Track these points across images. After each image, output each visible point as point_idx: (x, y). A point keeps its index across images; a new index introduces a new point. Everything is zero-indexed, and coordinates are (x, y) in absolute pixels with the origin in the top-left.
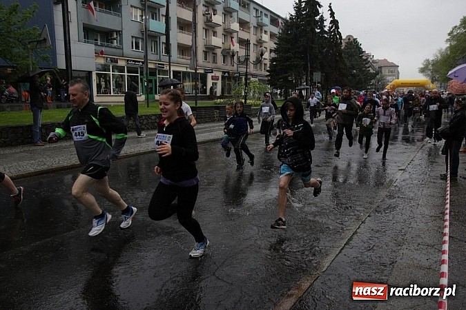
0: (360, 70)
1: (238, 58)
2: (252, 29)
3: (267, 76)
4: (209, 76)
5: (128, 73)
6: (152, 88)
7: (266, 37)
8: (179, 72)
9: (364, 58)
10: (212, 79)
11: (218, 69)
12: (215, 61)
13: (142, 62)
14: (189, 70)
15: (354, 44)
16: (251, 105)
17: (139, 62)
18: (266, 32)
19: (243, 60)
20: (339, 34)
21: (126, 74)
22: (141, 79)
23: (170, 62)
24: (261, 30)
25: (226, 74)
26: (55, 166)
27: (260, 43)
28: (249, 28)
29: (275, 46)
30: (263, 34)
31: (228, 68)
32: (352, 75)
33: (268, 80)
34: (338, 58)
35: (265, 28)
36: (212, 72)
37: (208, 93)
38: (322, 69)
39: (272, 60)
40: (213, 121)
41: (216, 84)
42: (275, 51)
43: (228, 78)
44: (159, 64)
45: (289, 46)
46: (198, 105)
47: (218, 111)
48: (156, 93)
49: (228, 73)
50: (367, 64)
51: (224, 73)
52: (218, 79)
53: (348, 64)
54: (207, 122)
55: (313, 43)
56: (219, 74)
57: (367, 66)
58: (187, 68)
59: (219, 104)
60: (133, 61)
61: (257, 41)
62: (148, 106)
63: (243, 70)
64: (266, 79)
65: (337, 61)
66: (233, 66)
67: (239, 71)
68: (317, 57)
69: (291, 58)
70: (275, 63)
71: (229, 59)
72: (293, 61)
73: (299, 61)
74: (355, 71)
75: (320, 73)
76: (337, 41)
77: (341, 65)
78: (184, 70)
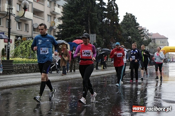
1: (32, 26)
9: (139, 29)
10: (5, 42)
15: (130, 19)
18: (59, 6)
19: (36, 27)
20: (116, 5)
24: (55, 3)
25: (19, 38)
27: (53, 15)
28: (44, 1)
30: (56, 7)
32: (127, 41)
34: (115, 25)
35: (58, 3)
39: (60, 27)
42: (62, 18)
45: (72, 13)
49: (21, 37)
50: (142, 33)
51: (17, 37)
53: (125, 32)
55: (92, 12)
57: (142, 35)
61: (51, 13)
65: (115, 28)
66: (28, 32)
67: (33, 36)
68: (96, 24)
69: (74, 23)
70: (61, 30)
71: (24, 26)
72: (75, 27)
73: (80, 27)
74: (130, 37)
75: (95, 35)
76: (114, 12)
77: (118, 32)
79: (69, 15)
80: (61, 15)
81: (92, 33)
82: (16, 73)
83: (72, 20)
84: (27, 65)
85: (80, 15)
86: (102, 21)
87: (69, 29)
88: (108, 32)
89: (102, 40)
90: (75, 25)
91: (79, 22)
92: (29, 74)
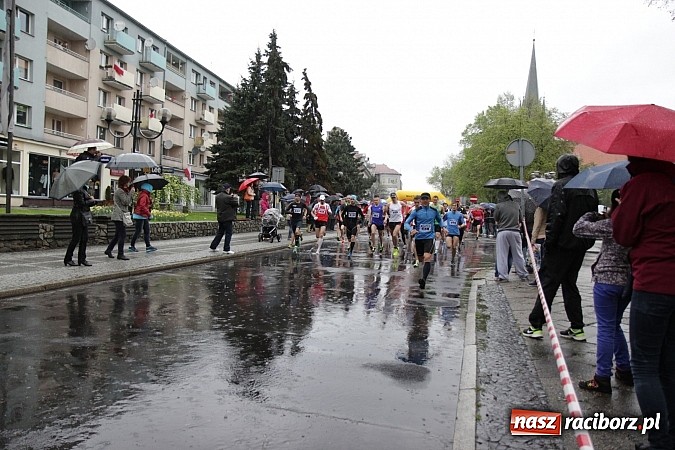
0: (351, 173)
1: (162, 145)
2: (189, 102)
3: (205, 173)
7: (211, 117)
8: (45, 158)
9: (355, 157)
10: (111, 174)
12: (119, 145)
15: (340, 138)
18: (211, 109)
19: (168, 147)
20: (319, 115)
24: (204, 104)
27: (200, 124)
28: (184, 99)
29: (219, 127)
30: (207, 112)
32: (337, 179)
33: (207, 181)
34: (316, 151)
35: (210, 103)
37: (102, 197)
38: (291, 166)
39: (214, 149)
42: (219, 135)
45: (239, 126)
50: (359, 165)
53: (332, 162)
55: (276, 125)
57: (360, 168)
58: (60, 151)
61: (196, 121)
63: (169, 163)
64: (203, 179)
65: (315, 155)
66: (153, 156)
67: (162, 164)
68: (283, 146)
69: (242, 145)
70: (218, 154)
71: (145, 144)
72: (244, 151)
74: (342, 173)
75: (283, 169)
76: (314, 126)
77: (321, 162)
78: (56, 154)
79: (233, 130)
80: (216, 127)
81: (276, 164)
83: (238, 139)
84: (164, 225)
85: (254, 131)
86: (292, 143)
88: (304, 164)
89: (293, 177)
90: (244, 148)
91: (251, 142)
92: (168, 243)
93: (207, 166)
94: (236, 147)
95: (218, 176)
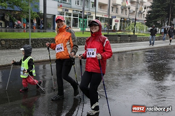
4: (114, 20)
5: (73, 16)
6: (84, 25)
10: (115, 21)
11: (119, 16)
12: (117, 12)
13: (80, 11)
14: (103, 16)
16: (137, 35)
17: (79, 11)
19: (132, 12)
21: (72, 17)
22: (79, 20)
23: (96, 12)
26: (40, 60)
29: (151, 4)
31: (124, 16)
33: (146, 23)
36: (115, 18)
37: (113, 29)
39: (149, 12)
40: (117, 43)
41: (117, 24)
42: (151, 7)
43: (123, 21)
44: (89, 13)
45: (159, 4)
46: (109, 34)
47: (120, 37)
48: (86, 27)
49: (124, 18)
51: (122, 18)
52: (118, 22)
54: (113, 43)
56: (119, 19)
58: (102, 15)
59: (119, 34)
60: (76, 11)
61: (140, 2)
62: (83, 33)
64: (144, 22)
67: (129, 17)
70: (150, 14)
71: (124, 11)
72: (161, 13)
73: (164, 13)
78: (101, 16)
79: (157, 5)
82: (138, 42)
83: (159, 9)
87: (156, 14)
90: (160, 12)
93: (146, 18)
94: (158, 11)
95: (150, 21)
